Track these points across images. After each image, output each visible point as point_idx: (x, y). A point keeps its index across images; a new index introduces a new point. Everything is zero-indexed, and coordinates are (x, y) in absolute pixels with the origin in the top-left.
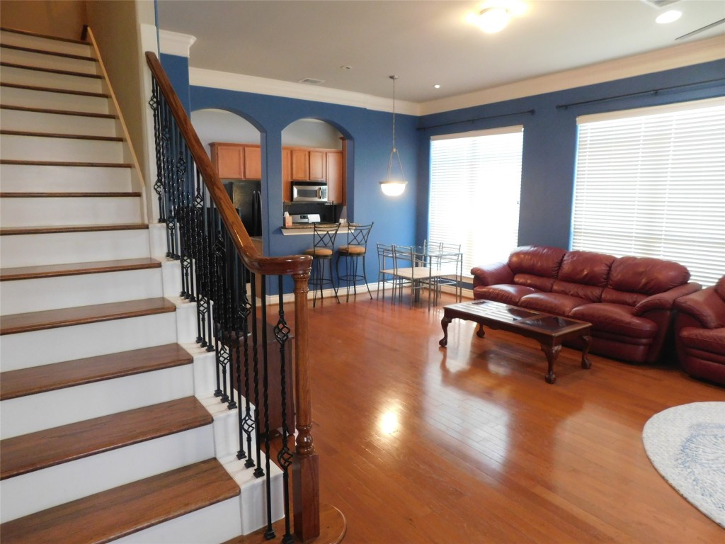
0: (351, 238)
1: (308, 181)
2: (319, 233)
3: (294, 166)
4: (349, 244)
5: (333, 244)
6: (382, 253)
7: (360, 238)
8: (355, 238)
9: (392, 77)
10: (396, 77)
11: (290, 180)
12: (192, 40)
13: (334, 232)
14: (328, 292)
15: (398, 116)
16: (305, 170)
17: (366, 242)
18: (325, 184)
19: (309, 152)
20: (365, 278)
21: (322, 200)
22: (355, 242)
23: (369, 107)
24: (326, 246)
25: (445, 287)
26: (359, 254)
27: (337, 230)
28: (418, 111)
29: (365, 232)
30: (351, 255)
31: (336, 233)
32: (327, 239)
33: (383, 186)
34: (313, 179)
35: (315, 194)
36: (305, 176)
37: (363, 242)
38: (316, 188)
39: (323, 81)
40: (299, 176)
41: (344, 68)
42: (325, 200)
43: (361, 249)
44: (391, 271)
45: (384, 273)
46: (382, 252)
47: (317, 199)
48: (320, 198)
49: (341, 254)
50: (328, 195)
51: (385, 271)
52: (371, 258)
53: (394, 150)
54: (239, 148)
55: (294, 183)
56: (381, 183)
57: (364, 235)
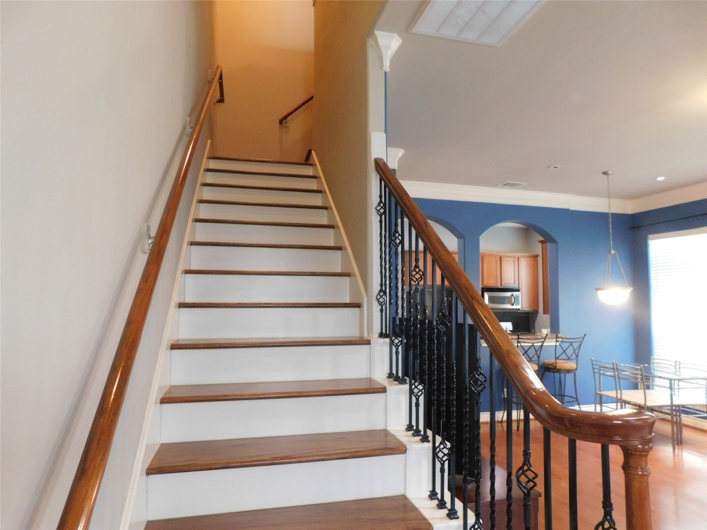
0: (559, 351)
1: (500, 287)
2: (523, 344)
3: (485, 272)
4: (557, 358)
5: (539, 357)
6: (597, 371)
7: (570, 351)
8: (564, 351)
9: (605, 173)
10: (610, 172)
11: (481, 286)
12: (401, 152)
13: (540, 344)
15: (614, 215)
16: (497, 277)
17: (577, 356)
18: (518, 290)
19: (501, 258)
20: (577, 400)
21: (514, 307)
22: (564, 356)
23: (572, 208)
24: (530, 360)
25: (686, 419)
26: (569, 371)
27: (543, 342)
28: (629, 208)
29: (576, 345)
30: (559, 371)
31: (542, 346)
32: (531, 353)
33: (600, 292)
34: (505, 285)
35: (503, 300)
36: (497, 282)
37: (574, 356)
38: (508, 294)
39: (525, 184)
40: (491, 283)
41: (552, 168)
42: (519, 307)
43: (571, 365)
44: (612, 394)
45: (601, 396)
46: (597, 369)
47: (509, 306)
48: (513, 305)
49: (547, 369)
50: (521, 303)
51: (602, 393)
52: (584, 374)
53: (613, 252)
55: (485, 290)
56: (598, 289)
57: (575, 348)
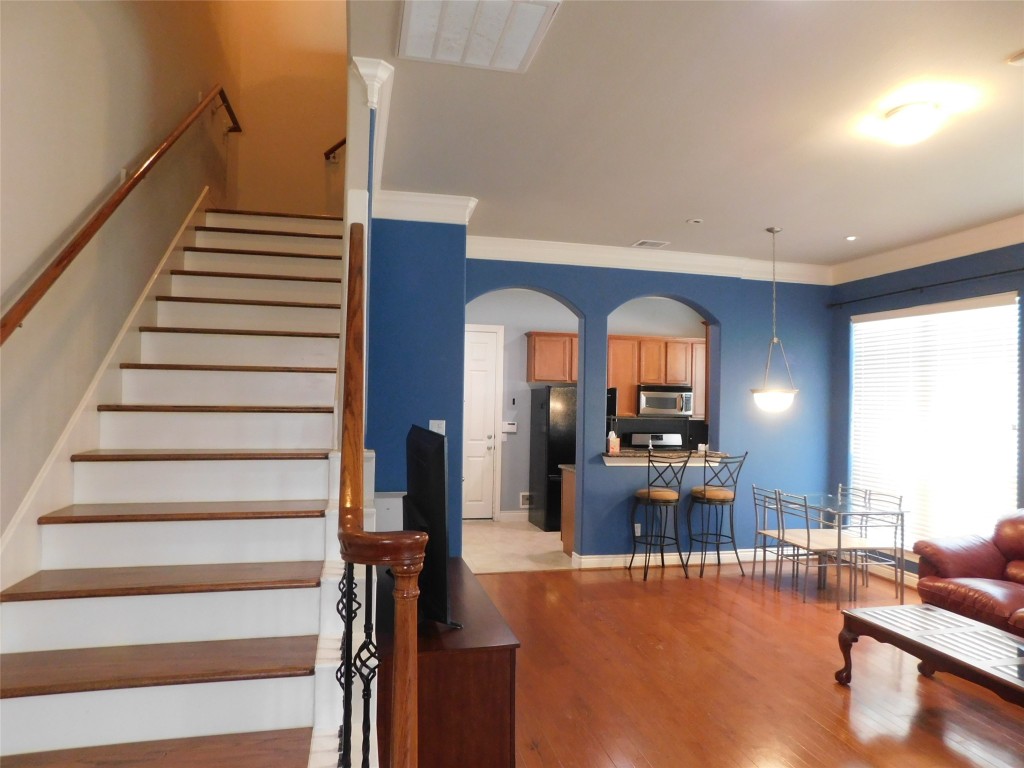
0: (710, 475)
1: (664, 384)
2: (656, 464)
3: (643, 363)
4: (706, 484)
5: (680, 483)
6: (762, 503)
7: (724, 475)
8: (716, 475)
9: (770, 230)
10: (777, 229)
11: (636, 383)
12: (473, 203)
13: (681, 464)
14: (672, 558)
15: (782, 286)
16: (660, 369)
17: (735, 483)
18: (689, 390)
19: (666, 344)
20: (733, 542)
21: (684, 413)
22: (715, 481)
23: (745, 276)
24: (667, 485)
25: (874, 566)
26: (723, 502)
27: (686, 462)
28: (829, 277)
29: (732, 467)
30: (710, 501)
31: (685, 466)
32: (669, 475)
33: (757, 397)
34: (671, 381)
35: (673, 403)
36: (659, 377)
37: (730, 482)
38: (675, 395)
39: (667, 243)
40: (650, 378)
41: (692, 222)
42: (690, 413)
43: (728, 494)
44: (774, 533)
45: (765, 536)
46: (759, 500)
47: (676, 412)
48: (682, 410)
49: (694, 500)
50: (695, 410)
51: (766, 532)
52: (743, 507)
53: (775, 340)
54: (564, 339)
55: (639, 389)
56: (753, 391)
57: (732, 471)
